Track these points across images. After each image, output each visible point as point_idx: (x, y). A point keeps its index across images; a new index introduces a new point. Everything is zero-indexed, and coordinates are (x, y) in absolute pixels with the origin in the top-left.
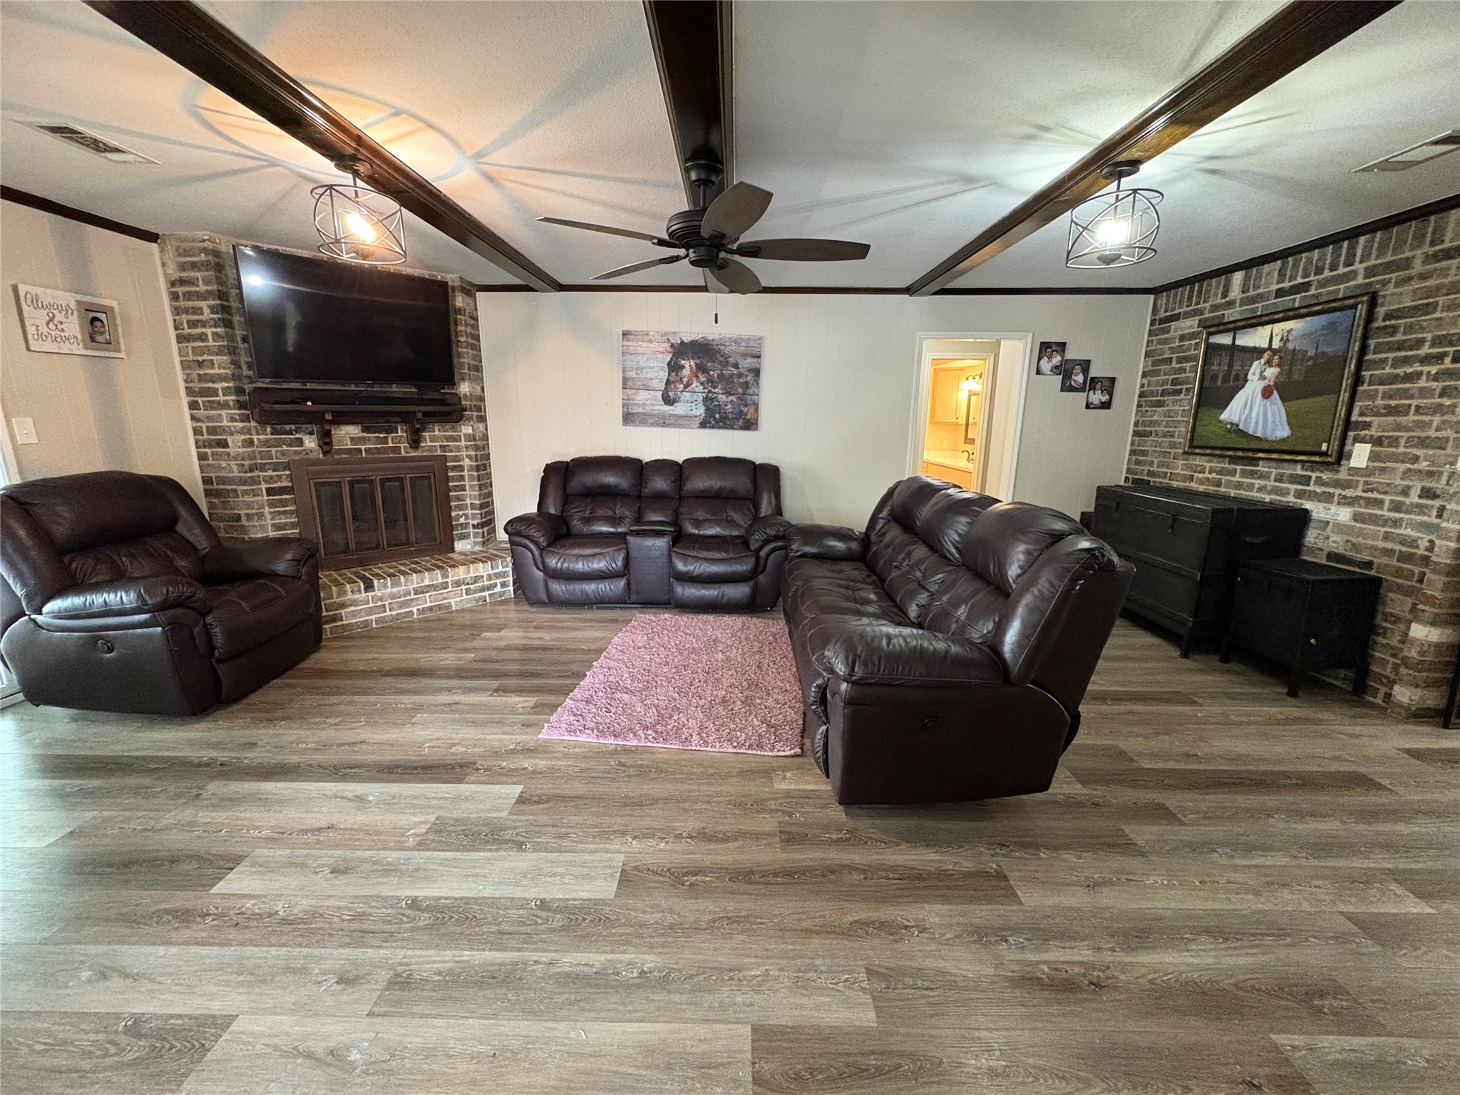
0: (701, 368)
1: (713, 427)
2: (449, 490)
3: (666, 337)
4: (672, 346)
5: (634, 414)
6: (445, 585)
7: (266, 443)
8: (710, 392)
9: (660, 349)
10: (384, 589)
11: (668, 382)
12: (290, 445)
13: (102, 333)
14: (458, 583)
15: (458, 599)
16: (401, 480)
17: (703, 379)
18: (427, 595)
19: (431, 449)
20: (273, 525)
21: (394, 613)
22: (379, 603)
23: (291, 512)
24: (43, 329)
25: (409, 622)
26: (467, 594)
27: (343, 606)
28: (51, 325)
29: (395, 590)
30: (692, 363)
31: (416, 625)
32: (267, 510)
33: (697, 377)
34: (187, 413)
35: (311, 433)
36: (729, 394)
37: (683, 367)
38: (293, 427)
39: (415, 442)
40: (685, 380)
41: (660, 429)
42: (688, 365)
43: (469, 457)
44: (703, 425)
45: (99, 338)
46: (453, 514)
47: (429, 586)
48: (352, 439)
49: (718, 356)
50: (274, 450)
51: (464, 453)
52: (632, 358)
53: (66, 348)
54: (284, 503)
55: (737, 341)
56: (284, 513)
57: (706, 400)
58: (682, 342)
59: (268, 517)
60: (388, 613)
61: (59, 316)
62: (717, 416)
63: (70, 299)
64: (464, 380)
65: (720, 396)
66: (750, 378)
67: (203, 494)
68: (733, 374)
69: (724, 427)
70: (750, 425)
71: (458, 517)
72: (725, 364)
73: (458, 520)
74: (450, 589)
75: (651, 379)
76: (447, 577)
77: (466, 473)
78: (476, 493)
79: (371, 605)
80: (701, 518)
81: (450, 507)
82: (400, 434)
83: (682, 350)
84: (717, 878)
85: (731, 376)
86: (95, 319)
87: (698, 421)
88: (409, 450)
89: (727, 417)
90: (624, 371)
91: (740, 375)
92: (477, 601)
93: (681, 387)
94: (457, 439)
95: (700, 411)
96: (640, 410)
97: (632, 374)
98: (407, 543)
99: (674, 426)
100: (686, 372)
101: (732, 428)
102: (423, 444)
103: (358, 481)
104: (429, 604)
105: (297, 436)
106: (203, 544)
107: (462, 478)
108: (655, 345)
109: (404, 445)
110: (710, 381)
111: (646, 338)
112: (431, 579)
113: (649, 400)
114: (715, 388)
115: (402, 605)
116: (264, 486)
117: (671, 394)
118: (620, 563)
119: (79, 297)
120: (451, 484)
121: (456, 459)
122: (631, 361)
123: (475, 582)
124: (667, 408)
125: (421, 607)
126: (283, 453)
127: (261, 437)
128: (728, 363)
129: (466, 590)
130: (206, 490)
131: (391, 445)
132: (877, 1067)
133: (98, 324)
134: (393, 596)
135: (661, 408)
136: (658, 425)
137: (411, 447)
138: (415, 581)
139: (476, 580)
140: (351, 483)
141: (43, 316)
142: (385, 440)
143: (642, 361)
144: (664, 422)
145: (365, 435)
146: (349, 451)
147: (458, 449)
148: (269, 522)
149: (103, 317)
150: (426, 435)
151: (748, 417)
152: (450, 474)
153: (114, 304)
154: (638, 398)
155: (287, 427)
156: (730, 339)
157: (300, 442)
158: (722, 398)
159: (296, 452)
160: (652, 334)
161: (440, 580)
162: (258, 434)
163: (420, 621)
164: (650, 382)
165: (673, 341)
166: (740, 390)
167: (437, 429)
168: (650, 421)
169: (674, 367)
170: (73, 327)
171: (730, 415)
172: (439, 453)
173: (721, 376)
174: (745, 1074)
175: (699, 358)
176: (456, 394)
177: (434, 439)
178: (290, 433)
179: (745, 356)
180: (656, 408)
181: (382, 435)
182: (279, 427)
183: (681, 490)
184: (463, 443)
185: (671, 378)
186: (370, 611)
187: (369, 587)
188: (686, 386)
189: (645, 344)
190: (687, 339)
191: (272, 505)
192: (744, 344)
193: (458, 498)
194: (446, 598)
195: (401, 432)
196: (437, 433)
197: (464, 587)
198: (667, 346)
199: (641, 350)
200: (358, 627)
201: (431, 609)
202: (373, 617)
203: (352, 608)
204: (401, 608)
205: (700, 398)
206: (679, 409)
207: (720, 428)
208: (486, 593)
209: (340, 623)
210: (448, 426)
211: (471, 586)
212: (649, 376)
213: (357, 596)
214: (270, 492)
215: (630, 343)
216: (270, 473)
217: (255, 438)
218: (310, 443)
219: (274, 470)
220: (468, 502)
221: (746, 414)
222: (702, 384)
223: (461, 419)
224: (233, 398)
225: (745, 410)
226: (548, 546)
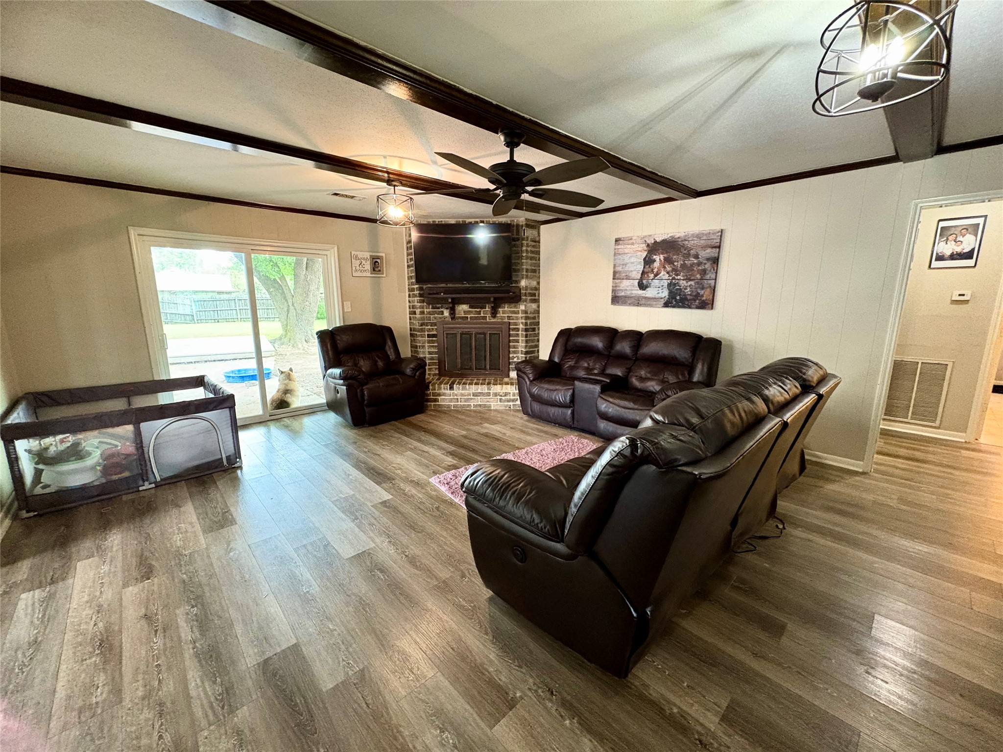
0: (668, 260)
1: (674, 307)
2: (510, 341)
3: (644, 239)
4: (648, 245)
5: (618, 297)
6: (488, 394)
7: (429, 313)
8: (674, 278)
9: (640, 249)
10: (458, 390)
11: (643, 273)
12: (438, 314)
13: (378, 267)
14: (496, 395)
15: (495, 404)
16: (485, 334)
17: (669, 269)
18: (479, 398)
19: (502, 318)
20: (428, 352)
21: (462, 404)
22: (456, 397)
23: (436, 346)
24: (358, 268)
25: (468, 410)
26: (500, 402)
27: (439, 395)
28: (361, 266)
29: (463, 392)
30: (662, 257)
31: (472, 413)
32: (427, 344)
33: (665, 267)
34: (407, 298)
35: (447, 309)
36: (688, 279)
37: (655, 261)
38: (440, 305)
39: (494, 314)
40: (655, 270)
41: (636, 308)
42: (658, 258)
43: (522, 323)
44: (667, 305)
45: (376, 269)
46: (511, 356)
47: (480, 393)
48: (464, 312)
49: (682, 250)
50: (432, 316)
51: (520, 321)
52: (620, 257)
53: (364, 274)
54: (433, 342)
55: (699, 236)
56: (433, 346)
57: (669, 285)
58: (656, 242)
59: (427, 348)
60: (459, 403)
61: (364, 262)
62: (678, 298)
63: (367, 255)
64: (523, 278)
65: (681, 282)
66: (708, 266)
67: (409, 335)
68: (694, 263)
69: (683, 307)
70: (706, 304)
71: (514, 358)
72: (687, 256)
73: (513, 359)
74: (491, 397)
75: (632, 271)
76: (490, 390)
77: (520, 332)
78: (524, 344)
79: (452, 397)
80: (643, 376)
81: (509, 351)
82: (487, 309)
83: (654, 248)
84: (385, 579)
85: (692, 265)
86: (377, 262)
87: (663, 301)
88: (491, 318)
89: (686, 299)
90: (615, 266)
91: (699, 264)
92: (506, 406)
93: (652, 276)
94: (518, 313)
95: (665, 294)
96: (623, 294)
97: (619, 269)
98: (485, 369)
99: (645, 305)
100: (656, 265)
101: (690, 307)
102: (498, 315)
103: (465, 334)
104: (479, 403)
105: (442, 310)
106: (392, 356)
107: (518, 335)
108: (636, 246)
109: (488, 315)
110: (674, 270)
111: (630, 242)
112: (482, 390)
113: (630, 287)
114: (677, 275)
115: (467, 400)
116: (426, 333)
117: (644, 282)
118: (568, 398)
119: (371, 254)
120: (511, 338)
121: (516, 324)
122: (620, 259)
123: (505, 396)
124: (641, 292)
125: (475, 404)
126: (435, 318)
127: (428, 310)
128: (689, 254)
129: (500, 399)
130: (411, 334)
131: (482, 315)
132: (296, 705)
133: (377, 264)
134: (462, 395)
135: (636, 292)
136: (634, 305)
137: (492, 317)
138: (473, 389)
139: (506, 394)
140: (462, 334)
141: (358, 262)
142: (479, 313)
143: (626, 259)
144: (638, 302)
145: (470, 310)
146: (462, 318)
147: (517, 318)
148: (427, 350)
149: (379, 261)
150: (500, 310)
151: (704, 298)
152: (511, 332)
153: (384, 255)
154: (622, 285)
155: (438, 306)
156: (693, 235)
157: (442, 313)
158: (683, 283)
159: (440, 318)
160: (634, 238)
161: (486, 391)
162: (426, 308)
163: (475, 411)
164: (630, 275)
165: (649, 242)
166: (698, 276)
167: (506, 306)
168: (629, 302)
169: (648, 261)
170: (368, 266)
171: (689, 297)
172: (506, 320)
173: (684, 266)
174: (268, 654)
175: (667, 253)
176: (518, 287)
177: (505, 311)
178: (438, 308)
179: (705, 247)
180: (634, 292)
181: (478, 310)
182: (434, 305)
183: (636, 354)
184: (520, 315)
185: (645, 270)
186: (451, 400)
187: (451, 388)
188: (656, 275)
189: (629, 246)
190: (658, 240)
191: (429, 342)
192: (705, 238)
193: (514, 347)
194: (488, 401)
195: (488, 309)
196: (506, 309)
197: (499, 397)
198: (644, 246)
199: (626, 251)
200: (445, 407)
201: (480, 405)
202: (452, 404)
203: (443, 397)
204: (465, 401)
205: (666, 284)
206: (650, 293)
207: (679, 307)
208: (511, 403)
209: (438, 403)
210: (513, 305)
211: (503, 398)
212: (630, 269)
213: (446, 391)
214: (429, 336)
215: (619, 247)
216: (429, 327)
217: (425, 310)
218: (446, 313)
219: (431, 326)
220: (520, 349)
221: (702, 296)
222: (668, 273)
223: (520, 301)
224: (418, 292)
225: (702, 292)
226: (534, 380)
